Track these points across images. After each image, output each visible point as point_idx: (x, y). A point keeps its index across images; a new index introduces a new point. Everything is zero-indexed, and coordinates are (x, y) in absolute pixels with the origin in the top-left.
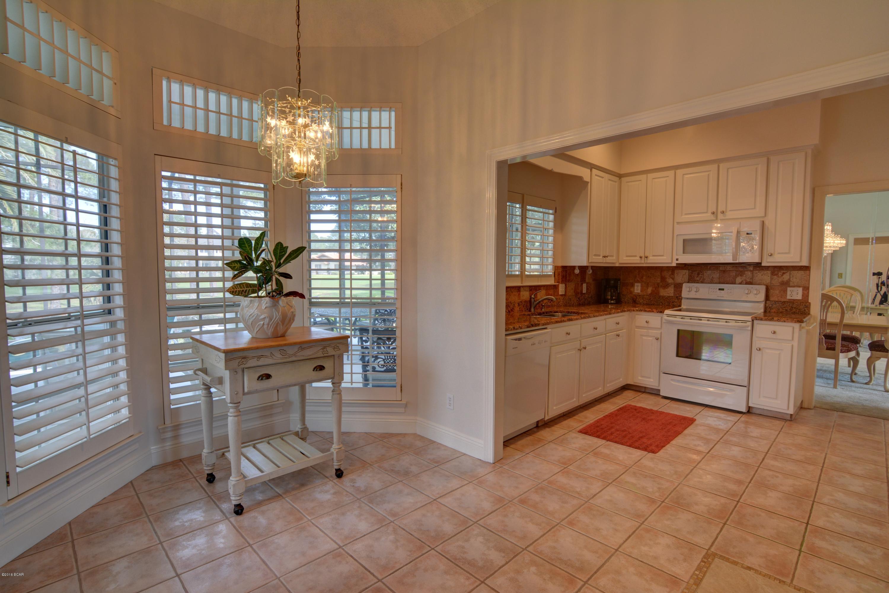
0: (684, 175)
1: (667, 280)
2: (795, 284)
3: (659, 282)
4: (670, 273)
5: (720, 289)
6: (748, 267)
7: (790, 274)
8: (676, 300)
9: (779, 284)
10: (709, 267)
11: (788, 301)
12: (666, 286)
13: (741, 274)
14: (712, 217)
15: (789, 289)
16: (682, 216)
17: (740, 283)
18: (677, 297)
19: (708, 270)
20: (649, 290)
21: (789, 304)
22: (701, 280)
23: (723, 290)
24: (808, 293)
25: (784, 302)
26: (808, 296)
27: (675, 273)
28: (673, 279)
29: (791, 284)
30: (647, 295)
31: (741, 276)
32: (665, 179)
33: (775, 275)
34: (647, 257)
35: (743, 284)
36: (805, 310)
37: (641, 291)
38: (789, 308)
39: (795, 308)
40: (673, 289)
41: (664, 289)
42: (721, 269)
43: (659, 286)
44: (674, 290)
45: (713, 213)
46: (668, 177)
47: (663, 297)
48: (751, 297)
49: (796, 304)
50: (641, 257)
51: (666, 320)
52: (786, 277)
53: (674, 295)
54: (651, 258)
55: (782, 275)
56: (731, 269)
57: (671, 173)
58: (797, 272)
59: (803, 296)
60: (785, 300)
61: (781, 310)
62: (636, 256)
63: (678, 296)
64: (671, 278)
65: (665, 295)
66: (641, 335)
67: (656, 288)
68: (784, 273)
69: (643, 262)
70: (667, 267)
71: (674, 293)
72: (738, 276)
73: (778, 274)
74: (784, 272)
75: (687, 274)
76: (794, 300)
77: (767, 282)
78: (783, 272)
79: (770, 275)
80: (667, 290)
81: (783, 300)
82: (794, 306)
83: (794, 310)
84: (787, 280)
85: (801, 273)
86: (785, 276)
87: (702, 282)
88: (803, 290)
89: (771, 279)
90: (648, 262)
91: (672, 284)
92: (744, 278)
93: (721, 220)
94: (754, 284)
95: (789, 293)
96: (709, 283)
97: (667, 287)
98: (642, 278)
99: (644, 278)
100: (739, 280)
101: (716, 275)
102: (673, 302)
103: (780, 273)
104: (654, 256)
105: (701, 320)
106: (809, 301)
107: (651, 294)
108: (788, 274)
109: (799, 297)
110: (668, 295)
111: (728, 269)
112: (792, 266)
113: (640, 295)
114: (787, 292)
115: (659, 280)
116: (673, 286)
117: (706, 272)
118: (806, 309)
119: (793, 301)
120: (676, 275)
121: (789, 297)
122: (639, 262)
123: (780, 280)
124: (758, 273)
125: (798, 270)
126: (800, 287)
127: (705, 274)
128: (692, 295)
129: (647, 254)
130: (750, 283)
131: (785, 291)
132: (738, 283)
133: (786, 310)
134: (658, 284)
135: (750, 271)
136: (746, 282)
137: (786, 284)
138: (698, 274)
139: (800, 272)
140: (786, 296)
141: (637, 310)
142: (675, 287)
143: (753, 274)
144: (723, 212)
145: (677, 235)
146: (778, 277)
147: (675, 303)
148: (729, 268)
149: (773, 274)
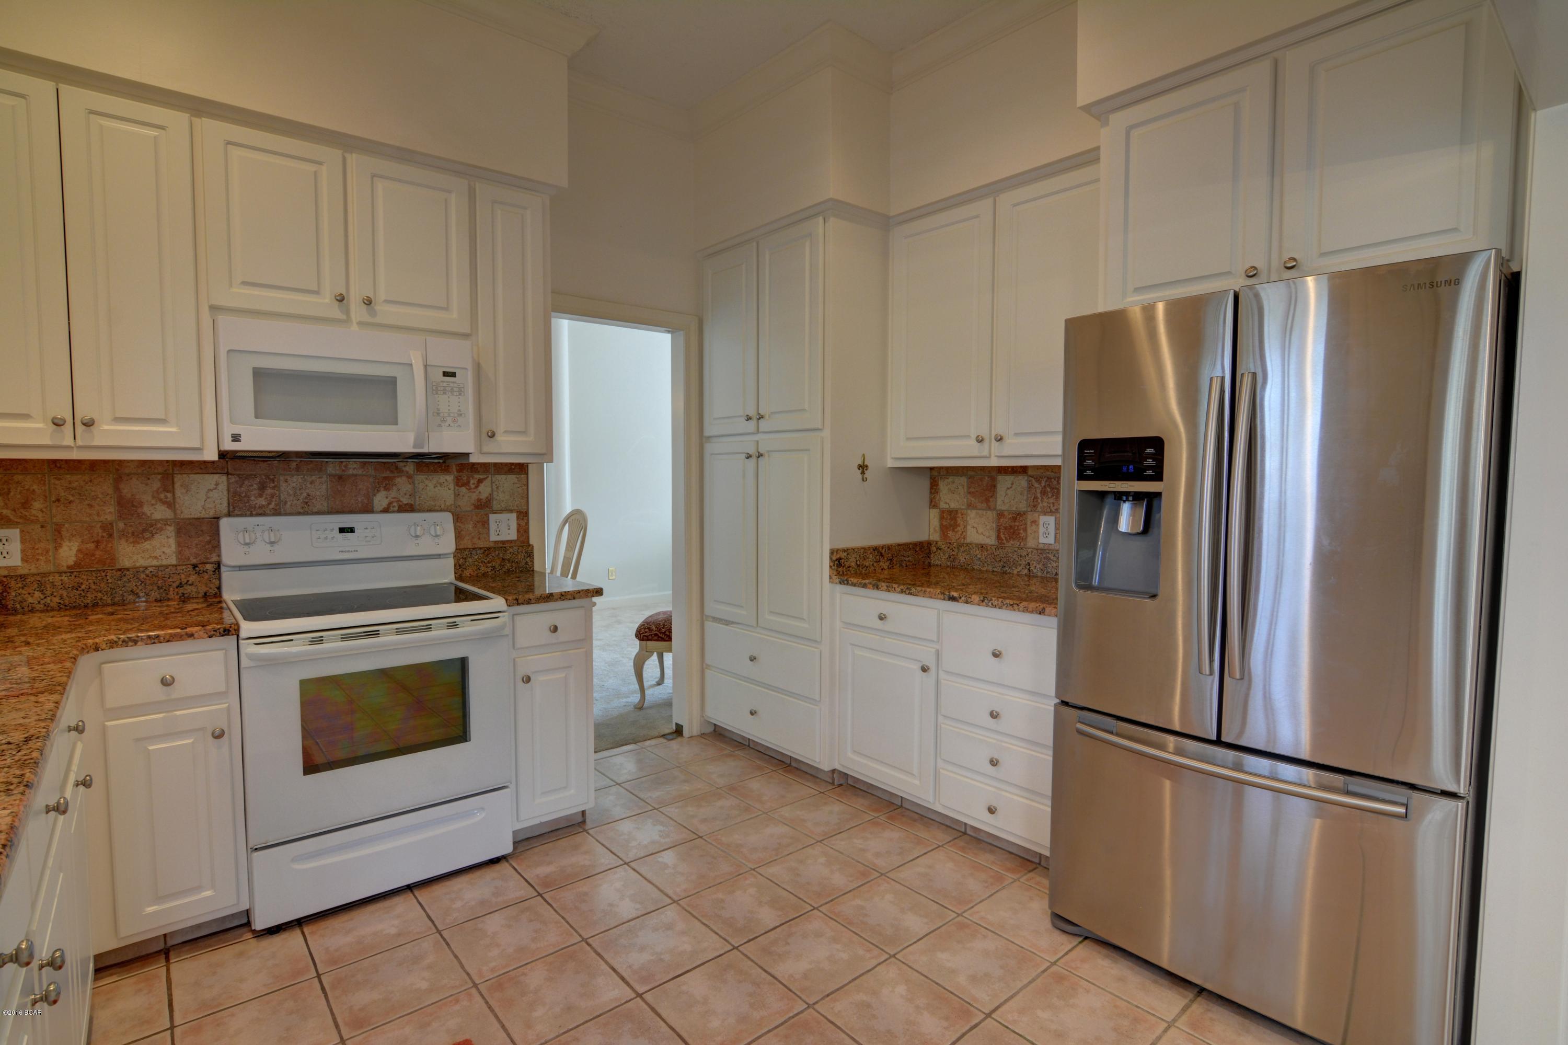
0: (229, 143)
1: (147, 509)
2: (503, 505)
3: (110, 518)
4: (156, 484)
5: (342, 530)
6: (402, 464)
7: (492, 483)
8: (193, 578)
9: (473, 507)
10: (293, 465)
11: (492, 545)
12: (146, 531)
13: (386, 484)
14: (335, 312)
15: (493, 518)
16: (231, 285)
17: (386, 510)
18: (195, 566)
19: (293, 476)
20: (69, 553)
21: (497, 552)
22: (272, 506)
23: (351, 530)
24: (527, 523)
25: (489, 549)
26: (527, 531)
27: (177, 485)
28: (171, 505)
29: (496, 506)
30: (60, 573)
31: (387, 489)
32: (153, 133)
33: (463, 485)
34: (88, 424)
35: (393, 512)
36: (526, 563)
37: (23, 560)
38: (499, 562)
39: (509, 560)
40: (172, 541)
41: (135, 543)
42: (331, 469)
43: (111, 535)
44: (179, 544)
45: (341, 299)
46: (162, 128)
47: (137, 571)
48: (426, 546)
49: (511, 550)
50: (58, 423)
51: (251, 657)
52: (484, 490)
53: (178, 558)
54: (106, 427)
55: (477, 487)
56: (360, 472)
57: (177, 120)
58: (503, 477)
59: (518, 531)
60: (487, 545)
61: (483, 569)
62: (26, 417)
63: (194, 561)
64: (164, 503)
65: (141, 562)
66: (138, 740)
67: (97, 543)
68: (480, 481)
69: (69, 441)
70: (143, 463)
71: (179, 553)
72: (378, 491)
73: (469, 482)
74: (481, 477)
75: (223, 486)
76: (503, 542)
77: (448, 504)
78: (477, 476)
79: (452, 486)
80: (147, 545)
81: (481, 544)
82: (508, 556)
83: (508, 565)
84: (487, 498)
85: (512, 478)
86: (482, 487)
87: (277, 513)
88: (518, 518)
89: (457, 495)
90: (96, 442)
91: (166, 522)
92: (393, 493)
93: (360, 324)
94: (419, 511)
95: (493, 526)
96: (299, 514)
97: (147, 535)
98: (26, 504)
99: (37, 505)
100: (380, 500)
101: (319, 487)
102: (180, 586)
103: (472, 482)
104: (118, 420)
105: (376, 634)
106: (531, 542)
107: (77, 565)
108: (487, 483)
109: (512, 535)
110: (155, 563)
111: (351, 472)
112: (495, 464)
113: (23, 577)
114: (489, 524)
115: (109, 512)
116: (170, 530)
117: (286, 481)
118: (528, 559)
119: (503, 546)
120: (179, 492)
121: (493, 537)
122: (49, 442)
123: (474, 496)
124: (427, 482)
125: (506, 473)
126: (511, 511)
127: (283, 486)
128: (261, 554)
129: (83, 412)
130: (409, 508)
131: (485, 523)
132: (381, 508)
133: (494, 568)
134: (108, 528)
135: (409, 477)
136: (400, 506)
137: (485, 506)
138: (262, 487)
139: (510, 477)
140: (488, 534)
141: (112, 644)
142: (179, 532)
143: (414, 483)
144: (368, 302)
145: (229, 351)
146: (469, 489)
147: (188, 589)
148: (353, 467)
149: (459, 483)
